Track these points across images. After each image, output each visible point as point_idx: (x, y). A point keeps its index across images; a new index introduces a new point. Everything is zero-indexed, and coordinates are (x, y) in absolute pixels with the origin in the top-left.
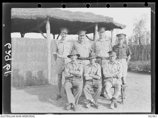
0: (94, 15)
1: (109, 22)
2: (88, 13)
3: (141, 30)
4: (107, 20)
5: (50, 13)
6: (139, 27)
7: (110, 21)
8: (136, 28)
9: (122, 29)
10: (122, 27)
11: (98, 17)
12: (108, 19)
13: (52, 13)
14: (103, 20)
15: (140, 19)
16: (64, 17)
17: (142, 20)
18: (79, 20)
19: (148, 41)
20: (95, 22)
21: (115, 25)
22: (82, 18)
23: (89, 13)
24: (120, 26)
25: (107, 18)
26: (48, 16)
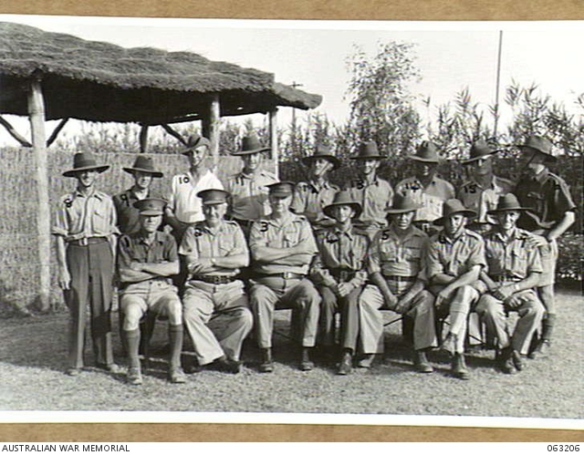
0: (203, 61)
1: (260, 88)
2: (183, 53)
3: (381, 107)
4: (252, 83)
5: (44, 56)
6: (373, 94)
7: (261, 85)
8: (363, 99)
9: (307, 109)
10: (307, 104)
11: (219, 70)
12: (258, 79)
13: (52, 54)
14: (239, 82)
15: (377, 65)
16: (97, 70)
17: (383, 68)
18: (152, 84)
19: (405, 149)
20: (210, 89)
21: (283, 97)
22: (162, 75)
23: (188, 54)
24: (299, 99)
25: (251, 74)
26: (37, 71)
